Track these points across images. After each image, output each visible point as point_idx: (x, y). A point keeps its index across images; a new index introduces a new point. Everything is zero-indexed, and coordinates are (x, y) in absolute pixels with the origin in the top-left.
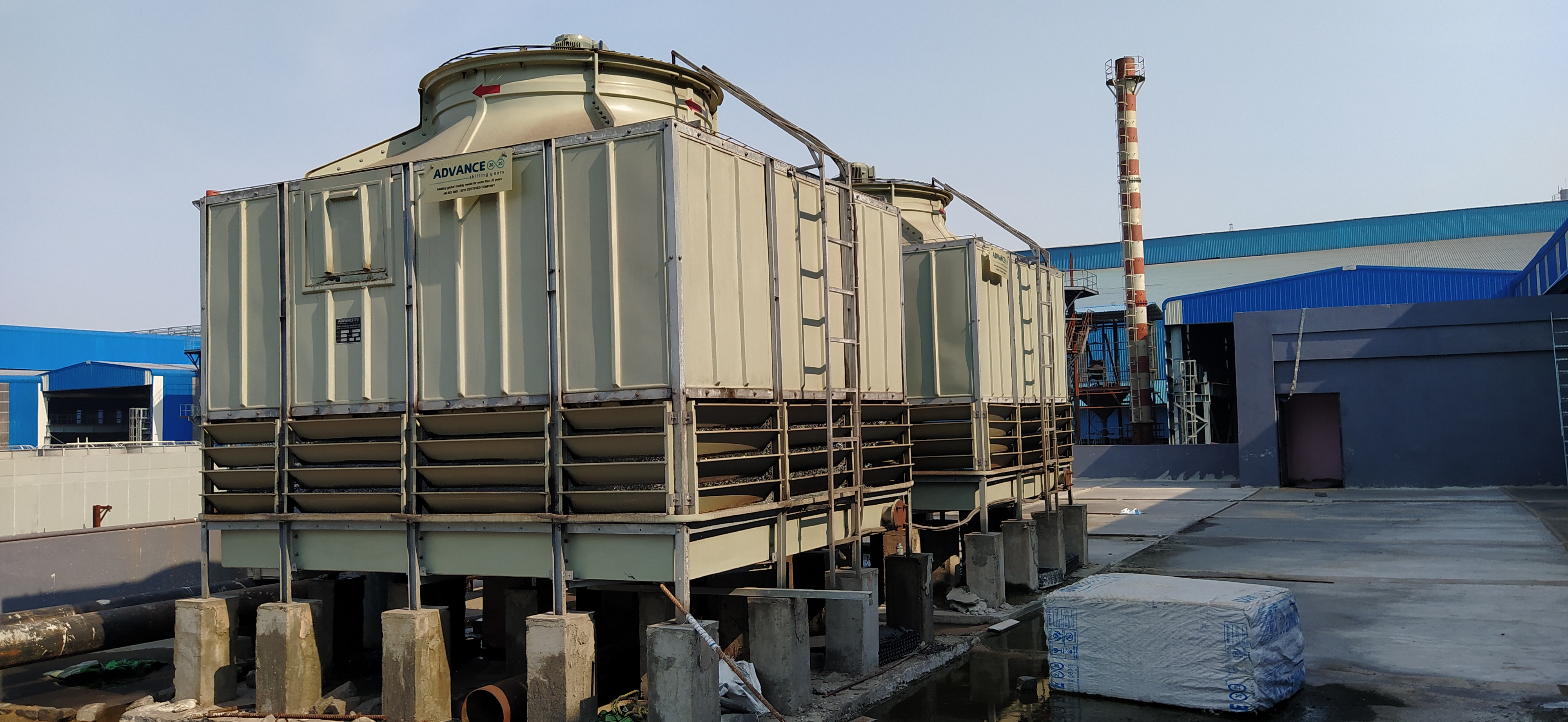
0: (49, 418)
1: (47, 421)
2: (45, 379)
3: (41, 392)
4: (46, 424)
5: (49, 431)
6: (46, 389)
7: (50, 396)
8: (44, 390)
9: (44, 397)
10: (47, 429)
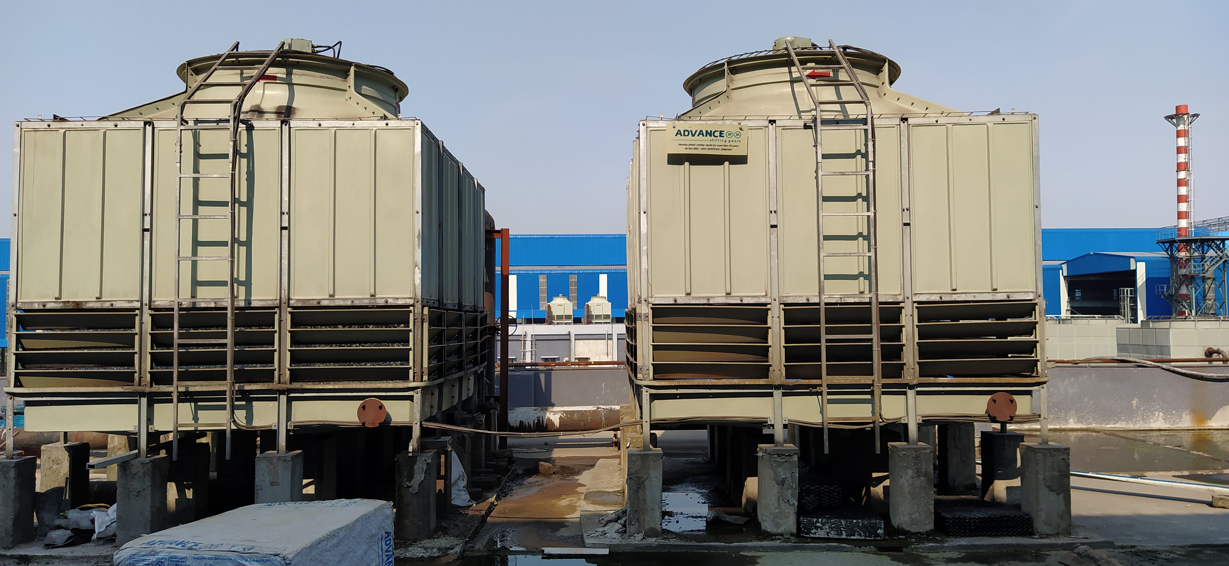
0: (1069, 296)
1: (1067, 297)
2: (1065, 267)
3: (1062, 277)
4: (1067, 300)
5: (1069, 306)
6: (1065, 274)
7: (1069, 279)
8: (1064, 275)
9: (1065, 280)
10: (1068, 304)
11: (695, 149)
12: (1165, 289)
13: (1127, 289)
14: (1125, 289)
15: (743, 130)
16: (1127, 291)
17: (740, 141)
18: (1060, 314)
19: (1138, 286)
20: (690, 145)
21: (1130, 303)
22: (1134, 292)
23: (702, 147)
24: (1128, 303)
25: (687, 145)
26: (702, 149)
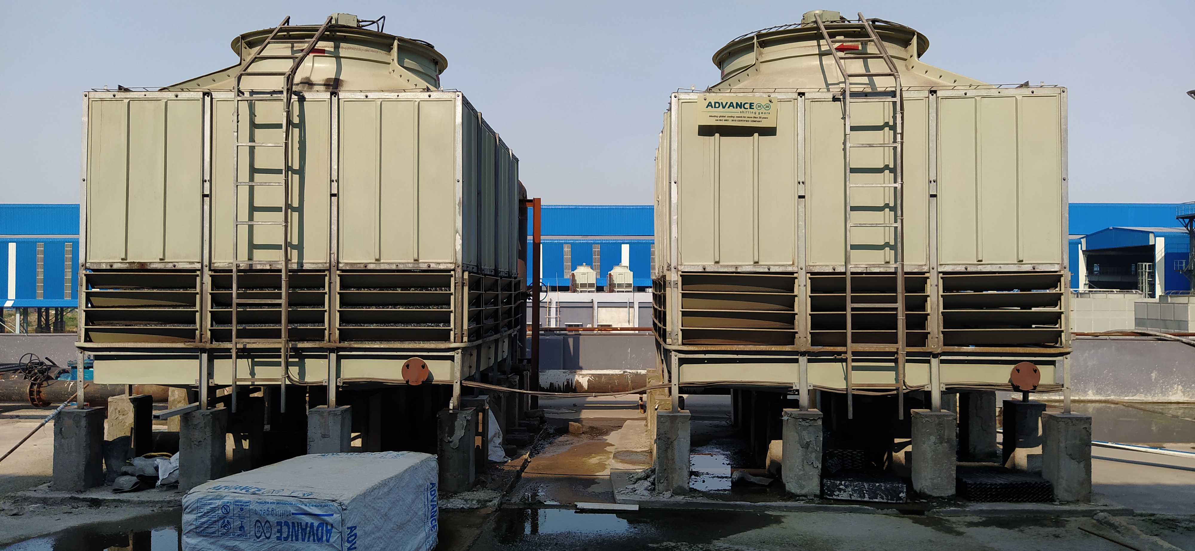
0: (1087, 269)
1: (1086, 272)
2: (1084, 241)
3: (1081, 251)
4: (1085, 275)
5: (1088, 280)
6: (1084, 248)
7: (1088, 253)
8: (1083, 249)
9: (1083, 254)
10: (1086, 278)
11: (725, 120)
12: (1184, 265)
13: (1146, 263)
14: (1144, 264)
15: (772, 102)
16: (1146, 265)
17: (769, 113)
18: (1078, 288)
19: (1157, 261)
20: (720, 116)
21: (1148, 278)
22: (1153, 267)
23: (732, 119)
24: (1147, 278)
25: (717, 117)
26: (732, 121)
